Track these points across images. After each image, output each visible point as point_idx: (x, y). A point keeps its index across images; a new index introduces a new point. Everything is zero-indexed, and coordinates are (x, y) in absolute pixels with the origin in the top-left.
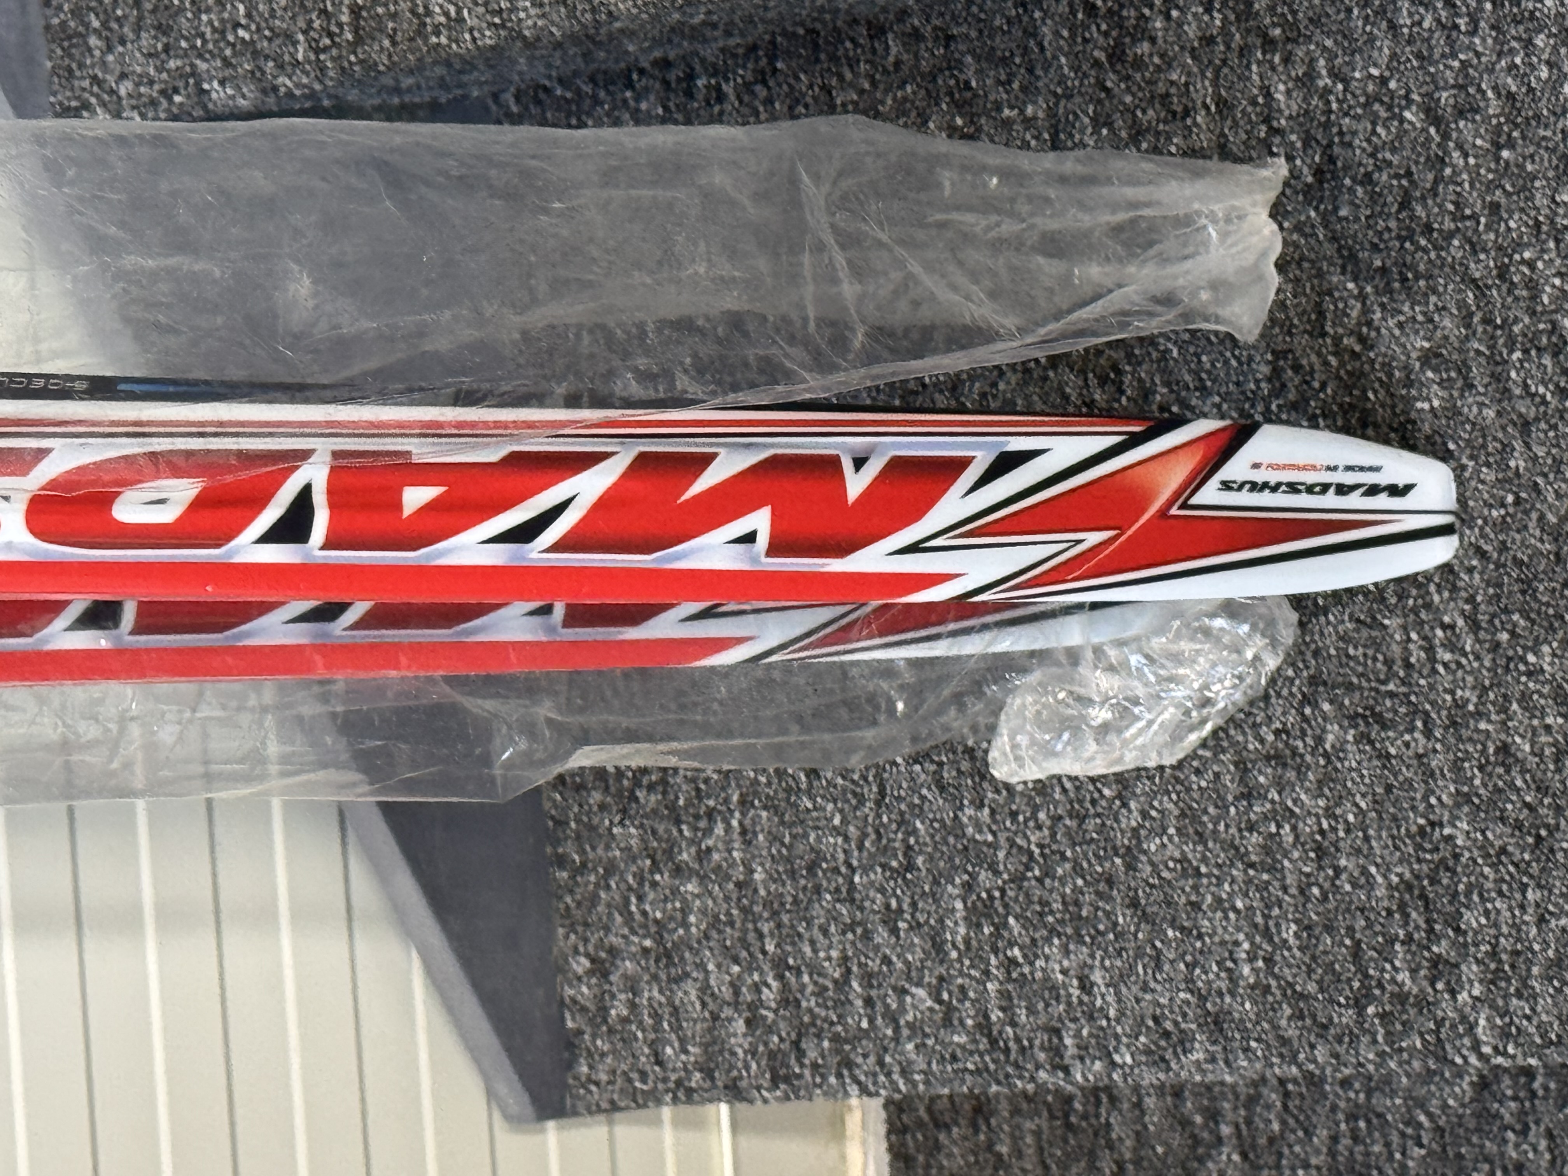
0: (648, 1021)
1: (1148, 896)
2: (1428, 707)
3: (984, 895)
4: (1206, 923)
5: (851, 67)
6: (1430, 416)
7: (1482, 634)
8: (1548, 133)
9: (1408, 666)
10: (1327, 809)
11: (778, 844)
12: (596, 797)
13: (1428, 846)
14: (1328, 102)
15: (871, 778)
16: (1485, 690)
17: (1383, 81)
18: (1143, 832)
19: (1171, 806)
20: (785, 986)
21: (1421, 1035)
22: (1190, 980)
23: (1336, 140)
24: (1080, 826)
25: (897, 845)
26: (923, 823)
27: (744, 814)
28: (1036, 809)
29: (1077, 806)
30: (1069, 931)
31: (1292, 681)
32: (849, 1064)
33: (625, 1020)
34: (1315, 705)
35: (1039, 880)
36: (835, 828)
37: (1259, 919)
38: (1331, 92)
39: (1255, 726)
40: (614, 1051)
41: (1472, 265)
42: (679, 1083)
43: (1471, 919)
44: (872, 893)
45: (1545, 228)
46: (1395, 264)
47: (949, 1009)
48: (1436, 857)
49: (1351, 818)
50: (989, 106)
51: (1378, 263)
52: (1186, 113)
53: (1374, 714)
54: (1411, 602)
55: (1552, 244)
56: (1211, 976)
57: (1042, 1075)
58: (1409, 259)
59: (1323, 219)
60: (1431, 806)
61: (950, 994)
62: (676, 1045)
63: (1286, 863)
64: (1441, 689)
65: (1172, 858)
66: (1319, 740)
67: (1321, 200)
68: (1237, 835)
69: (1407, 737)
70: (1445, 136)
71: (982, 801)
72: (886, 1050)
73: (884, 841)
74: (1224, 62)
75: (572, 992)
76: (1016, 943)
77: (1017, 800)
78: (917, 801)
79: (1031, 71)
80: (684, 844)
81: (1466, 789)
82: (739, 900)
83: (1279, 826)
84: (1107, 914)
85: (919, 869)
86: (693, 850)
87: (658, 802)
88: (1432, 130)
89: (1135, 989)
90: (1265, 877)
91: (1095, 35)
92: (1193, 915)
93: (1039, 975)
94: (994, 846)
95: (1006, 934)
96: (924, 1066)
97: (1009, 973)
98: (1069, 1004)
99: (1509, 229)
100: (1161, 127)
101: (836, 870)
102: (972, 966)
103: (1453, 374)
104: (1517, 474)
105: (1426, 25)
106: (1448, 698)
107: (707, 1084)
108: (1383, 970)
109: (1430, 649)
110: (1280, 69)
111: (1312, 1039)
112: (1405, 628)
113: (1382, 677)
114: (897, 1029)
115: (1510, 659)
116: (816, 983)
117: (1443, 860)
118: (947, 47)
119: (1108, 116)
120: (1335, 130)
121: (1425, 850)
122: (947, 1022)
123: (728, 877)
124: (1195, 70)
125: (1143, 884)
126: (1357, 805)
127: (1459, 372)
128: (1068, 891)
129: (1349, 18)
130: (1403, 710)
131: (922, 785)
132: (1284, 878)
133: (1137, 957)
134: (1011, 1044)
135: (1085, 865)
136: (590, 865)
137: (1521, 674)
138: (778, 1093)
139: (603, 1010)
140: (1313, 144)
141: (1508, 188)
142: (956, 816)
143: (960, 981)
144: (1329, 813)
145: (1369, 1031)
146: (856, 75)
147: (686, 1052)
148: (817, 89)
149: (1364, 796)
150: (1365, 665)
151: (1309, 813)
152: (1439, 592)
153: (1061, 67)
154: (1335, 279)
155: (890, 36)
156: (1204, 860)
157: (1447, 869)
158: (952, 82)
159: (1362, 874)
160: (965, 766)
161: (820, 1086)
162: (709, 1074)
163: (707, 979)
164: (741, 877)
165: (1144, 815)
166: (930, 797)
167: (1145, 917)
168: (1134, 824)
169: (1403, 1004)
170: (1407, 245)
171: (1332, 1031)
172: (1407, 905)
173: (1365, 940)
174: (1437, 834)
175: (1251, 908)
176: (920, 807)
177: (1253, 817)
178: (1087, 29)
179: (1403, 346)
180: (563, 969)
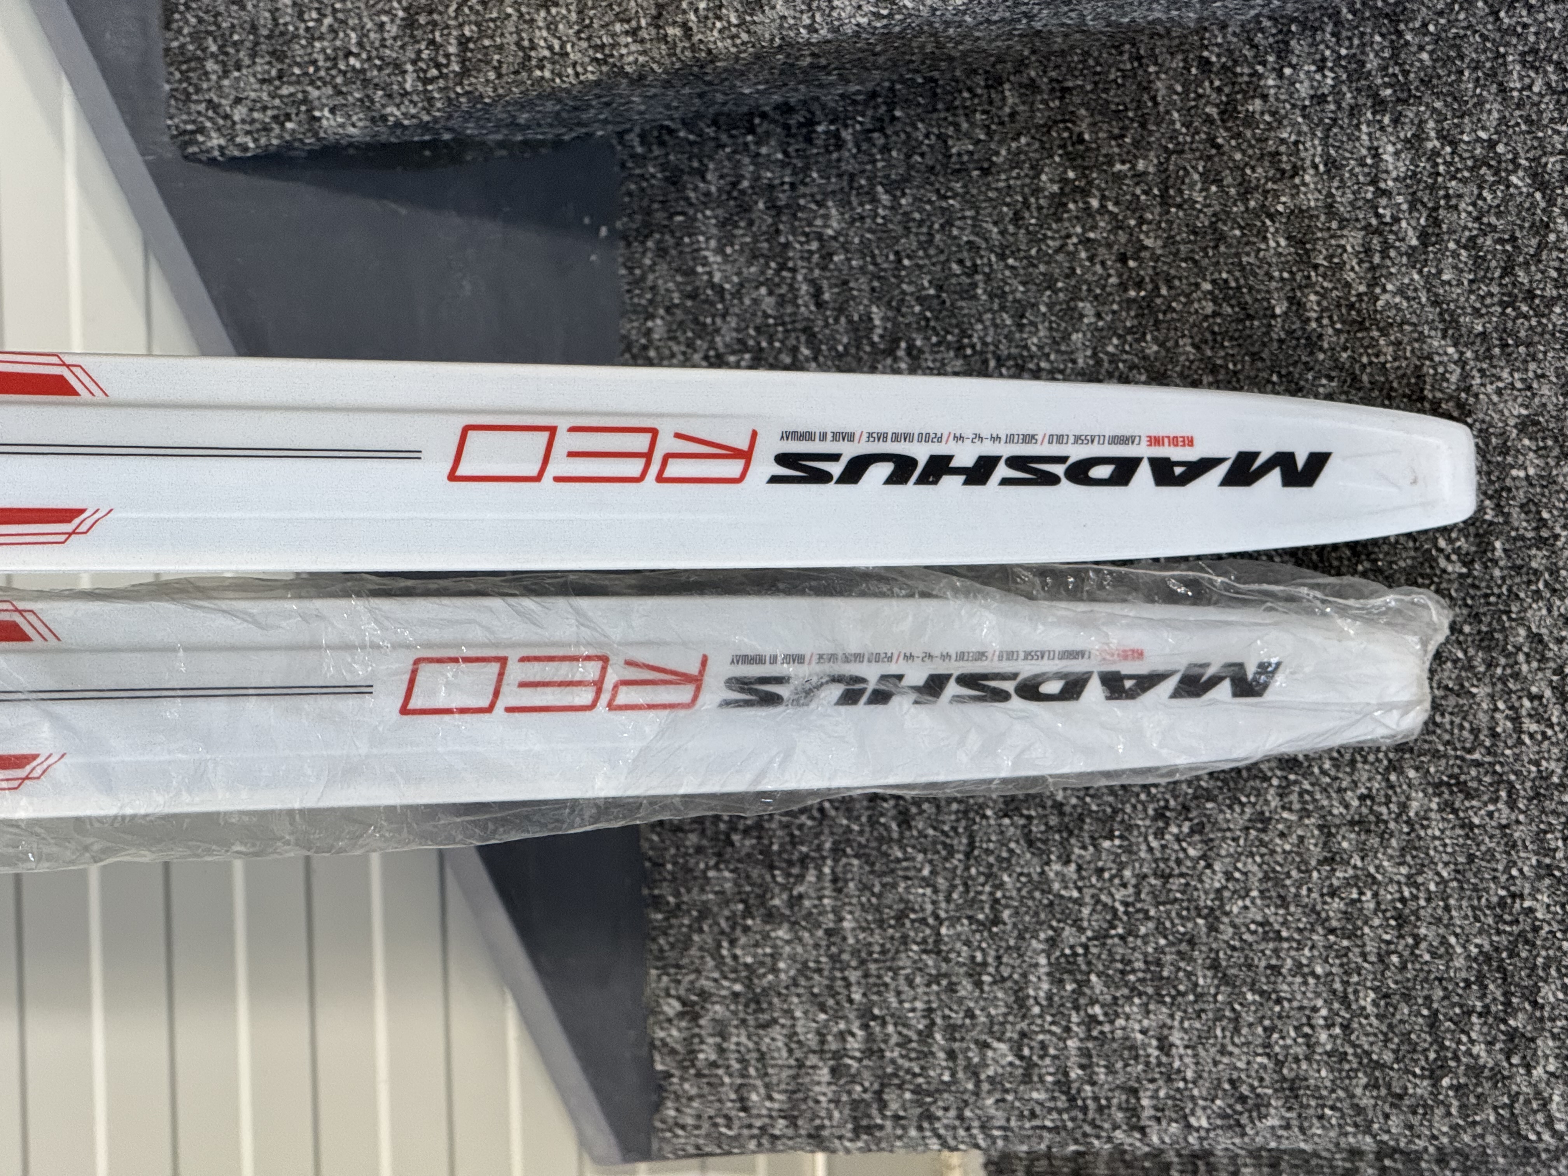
0: (736, 1066)
1: (1229, 958)
2: (1513, 777)
3: (1068, 951)
4: (1285, 987)
5: (966, 115)
6: (1524, 483)
9: (1494, 735)
10: (1409, 877)
11: (868, 894)
12: (693, 839)
13: (1507, 917)
14: (1436, 165)
15: (961, 830)
17: (1492, 145)
18: (1227, 894)
19: (1255, 868)
20: (870, 1037)
21: (1495, 1108)
22: (1267, 1045)
23: (1442, 202)
24: (1164, 884)
25: (984, 897)
26: (1010, 876)
27: (836, 861)
28: (1122, 866)
29: (1162, 865)
30: (1150, 990)
32: (931, 1118)
33: (714, 1065)
34: (1401, 772)
35: (1122, 938)
36: (923, 879)
37: (1338, 986)
38: (1439, 155)
39: (1340, 790)
40: (701, 1096)
42: (762, 1128)
43: (1549, 993)
44: (958, 945)
46: (1496, 329)
47: (1030, 1065)
48: (1515, 929)
49: (1432, 887)
50: (1101, 159)
51: (1480, 328)
52: (1296, 171)
53: (1458, 783)
54: (1499, 671)
56: (1289, 1042)
57: (1119, 1135)
58: (1510, 324)
59: (1426, 282)
60: (1512, 877)
61: (1031, 1048)
62: (762, 1091)
63: (1366, 930)
64: (1526, 759)
65: (1253, 922)
66: (1404, 807)
67: (1425, 263)
68: (1319, 899)
69: (1491, 807)
70: (1551, 202)
71: (1068, 856)
72: (966, 1104)
73: (972, 894)
74: (1335, 120)
75: (661, 1034)
76: (1097, 1001)
77: (1104, 856)
78: (1005, 854)
79: (1143, 125)
80: (777, 890)
81: (1547, 861)
82: (828, 947)
83: (1361, 893)
84: (1189, 975)
85: (1005, 924)
86: (785, 896)
87: (753, 847)
88: (1538, 195)
89: (1213, 1050)
90: (1345, 943)
91: (1208, 91)
92: (1272, 979)
93: (1119, 1033)
95: (1087, 991)
96: (1002, 1123)
97: (1089, 1030)
98: (1147, 1064)
100: (1270, 185)
101: (923, 921)
102: (1053, 1023)
103: (1550, 443)
105: (1536, 89)
106: (1533, 769)
107: (790, 1132)
108: (1459, 1042)
109: (1516, 720)
110: (1390, 129)
111: (1387, 1109)
112: (1492, 697)
113: (1468, 745)
114: (978, 1083)
116: (900, 1033)
117: (1521, 934)
118: (1062, 98)
119: (1218, 173)
120: (1442, 193)
121: (1506, 923)
122: (1027, 1079)
123: (818, 925)
124: (1305, 128)
125: (1224, 946)
126: (1438, 874)
127: (1556, 440)
128: (1150, 950)
129: (1459, 81)
130: (1487, 779)
131: (1010, 840)
132: (1364, 945)
133: (1216, 1019)
134: (1089, 1102)
135: (1168, 924)
136: (684, 907)
138: (860, 1144)
139: (692, 1053)
140: (1419, 206)
142: (1043, 873)
143: (1041, 1037)
144: (1411, 881)
145: (1442, 1102)
146: (972, 124)
147: (770, 1098)
148: (933, 137)
149: (1446, 864)
150: (1452, 734)
151: (1391, 880)
152: (1528, 662)
153: (1173, 122)
154: (1436, 344)
155: (1007, 86)
156: (1285, 923)
157: (1527, 942)
158: (1066, 135)
159: (1441, 943)
160: (1054, 821)
161: (900, 1138)
162: (793, 1121)
163: (793, 1026)
164: (831, 925)
165: (1229, 876)
166: (1018, 851)
167: (1226, 980)
168: (1217, 885)
169: (1477, 1076)
170: (1509, 310)
171: (1407, 1102)
172: (1485, 976)
173: (1442, 1010)
174: (1517, 906)
175: (1330, 974)
176: (1008, 860)
177: (1336, 883)
178: (1200, 85)
179: (1501, 412)
180: (654, 1011)
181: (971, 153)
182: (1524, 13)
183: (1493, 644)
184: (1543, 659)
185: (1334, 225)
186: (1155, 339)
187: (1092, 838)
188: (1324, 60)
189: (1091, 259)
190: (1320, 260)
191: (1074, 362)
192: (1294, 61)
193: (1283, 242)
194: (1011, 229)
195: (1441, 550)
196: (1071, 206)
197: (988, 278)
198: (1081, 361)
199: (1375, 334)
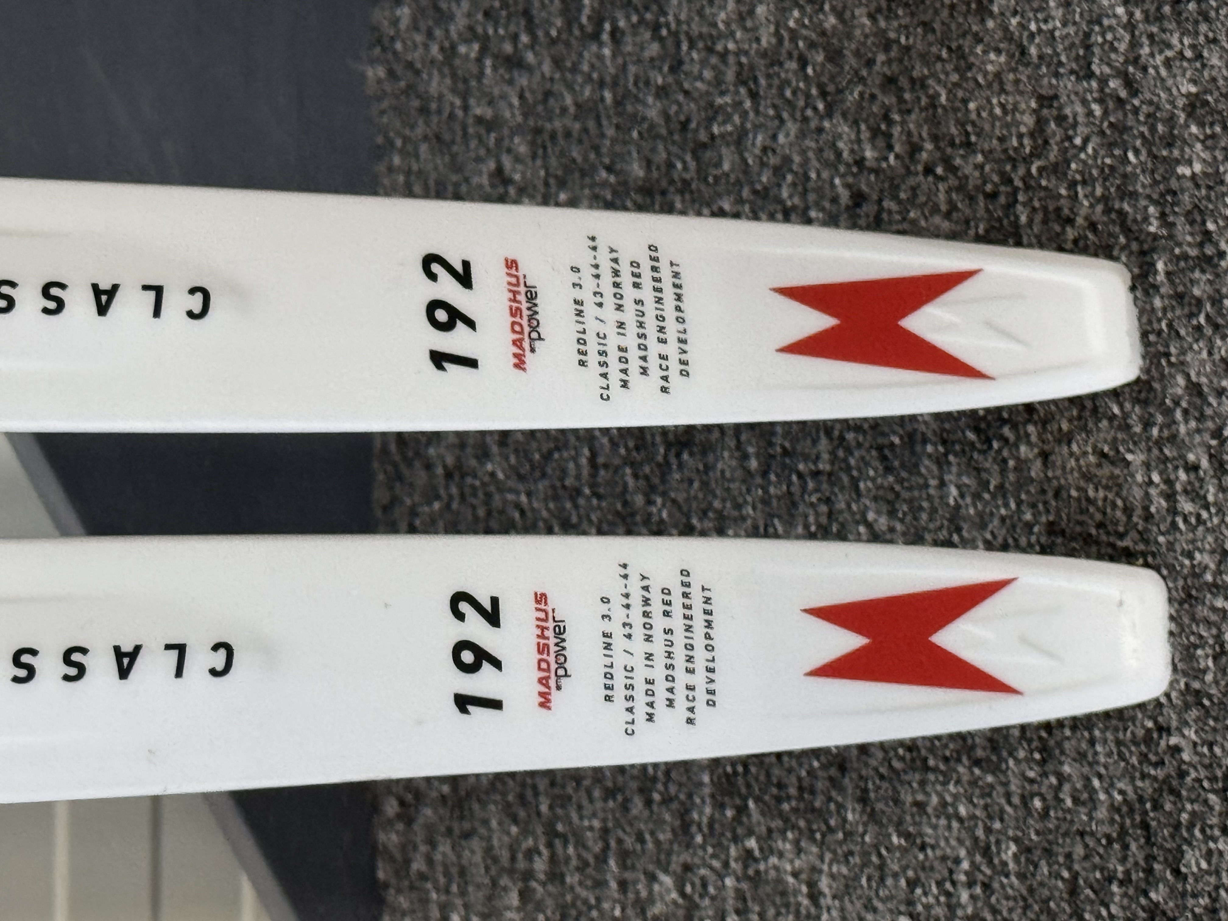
4: (929, 831)
6: (1189, 184)
9: (1148, 517)
48: (1160, 773)
63: (1011, 762)
84: (839, 807)
92: (917, 818)
106: (1187, 562)
109: (1170, 496)
112: (1147, 465)
113: (1121, 529)
121: (1150, 763)
143: (703, 871)
152: (1186, 421)
172: (1127, 833)
173: (1083, 873)
174: (1163, 743)
175: (973, 817)
179: (1169, 90)
183: (1152, 396)
184: (1202, 417)
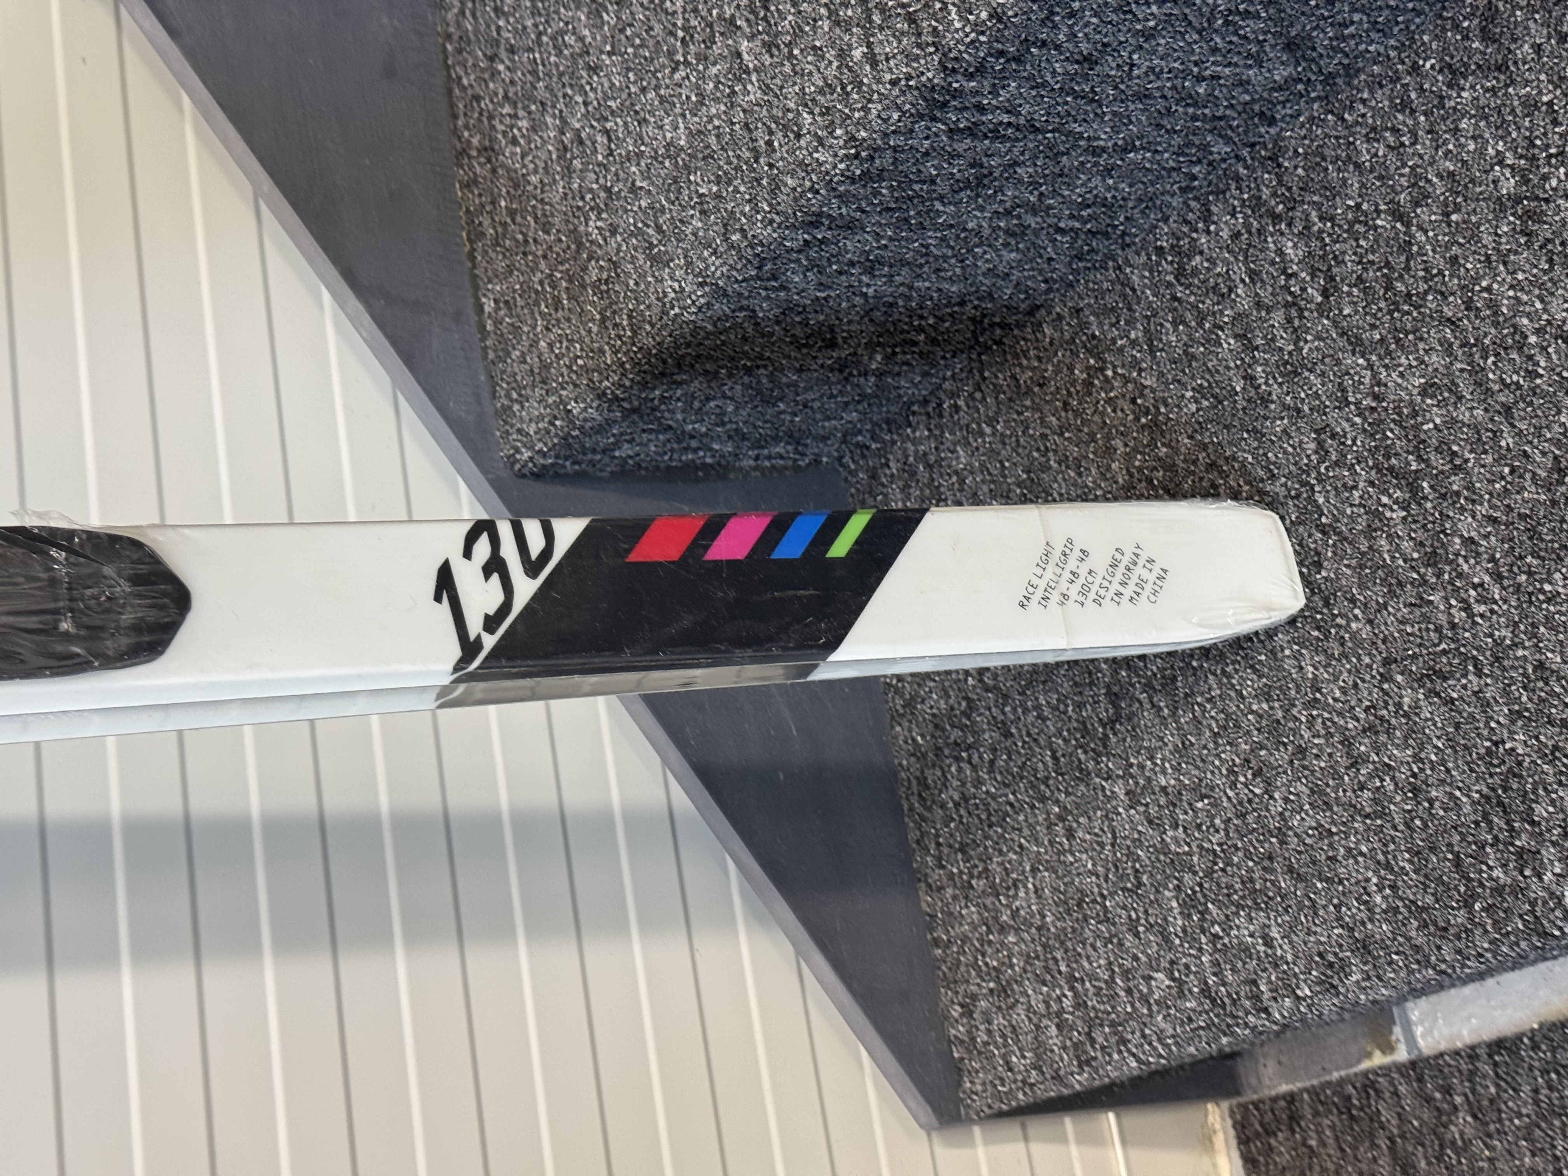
0: (1000, 1041)
1: (1298, 860)
2: (1475, 653)
3: (1189, 892)
7: (1506, 583)
8: (1483, 188)
10: (1415, 756)
11: (1057, 893)
14: (1323, 240)
15: (1106, 829)
16: (1516, 625)
17: (1358, 206)
18: (1287, 814)
19: (1304, 789)
20: (1076, 995)
21: (1521, 916)
22: (1339, 919)
23: (1333, 263)
24: (1244, 822)
25: (1129, 871)
26: (1142, 850)
27: (1034, 878)
28: (1212, 817)
29: (1239, 808)
30: (1249, 903)
31: (1369, 666)
32: (1124, 1041)
33: (987, 1044)
34: (1391, 680)
35: (1223, 870)
36: (1089, 871)
37: (1381, 857)
38: (1323, 232)
39: (1350, 709)
40: (983, 1068)
41: (1445, 309)
42: (1024, 1082)
43: (1541, 811)
44: (1119, 911)
45: (1494, 258)
47: (1181, 983)
49: (1433, 758)
50: (1108, 343)
51: (1377, 337)
52: (1230, 290)
53: (1435, 672)
54: (1446, 576)
55: (1501, 268)
57: (1251, 1019)
58: (1398, 324)
59: (1333, 322)
60: (1492, 729)
62: (1018, 1053)
65: (1311, 828)
66: (1399, 705)
67: (1330, 309)
68: (1353, 796)
69: (1464, 681)
70: (1408, 225)
71: (1177, 823)
72: (1145, 1025)
73: (1121, 871)
74: (1249, 244)
77: (1200, 814)
78: (1136, 836)
79: (1130, 309)
80: (1003, 910)
81: (1517, 707)
82: (1040, 939)
83: (1382, 780)
85: (1145, 885)
86: (1009, 912)
88: (1398, 225)
90: (1379, 822)
91: (1165, 266)
94: (1190, 854)
96: (1171, 1031)
98: (1259, 959)
99: (1468, 270)
100: (1216, 308)
101: (1094, 901)
103: (1446, 395)
104: (1509, 449)
105: (1381, 153)
107: (1041, 1078)
108: (1481, 871)
110: (1287, 232)
111: (1438, 942)
114: (1150, 1009)
115: (1530, 594)
116: (1094, 987)
117: (1510, 770)
118: (1078, 317)
119: (1182, 316)
120: (1330, 257)
122: (1181, 995)
123: (1031, 925)
124: (1231, 259)
125: (1294, 853)
126: (1435, 746)
127: (1450, 391)
128: (1244, 873)
129: (1327, 175)
130: (1456, 661)
131: (1138, 825)
132: (1393, 819)
133: (1300, 910)
134: (1226, 1000)
135: (1252, 850)
136: (952, 940)
137: (1541, 602)
139: (973, 1039)
140: (1317, 273)
141: (1461, 241)
142: (1162, 841)
144: (1417, 758)
145: (1479, 924)
146: (1028, 359)
147: (1024, 1057)
148: (1008, 379)
149: (1439, 738)
150: (1422, 637)
151: (1402, 763)
153: (1147, 297)
154: (1349, 362)
157: (1515, 775)
158: (1084, 338)
160: (1163, 801)
162: (1039, 1069)
164: (1039, 923)
165: (1286, 800)
166: (1144, 831)
167: (1300, 878)
168: (1280, 810)
169: (1501, 895)
170: (1396, 315)
171: (1452, 931)
176: (1139, 840)
177: (1362, 779)
178: (1158, 264)
180: (946, 1017)
181: (1031, 378)
182: (1361, 107)
185: (1263, 313)
186: (1164, 444)
187: (1190, 804)
188: (1234, 208)
189: (1114, 411)
190: (1260, 341)
191: (1116, 482)
192: (1215, 218)
193: (1232, 341)
194: (1063, 414)
195: (1385, 505)
196: (1096, 382)
197: (1055, 451)
198: (1121, 481)
199: (1307, 374)
